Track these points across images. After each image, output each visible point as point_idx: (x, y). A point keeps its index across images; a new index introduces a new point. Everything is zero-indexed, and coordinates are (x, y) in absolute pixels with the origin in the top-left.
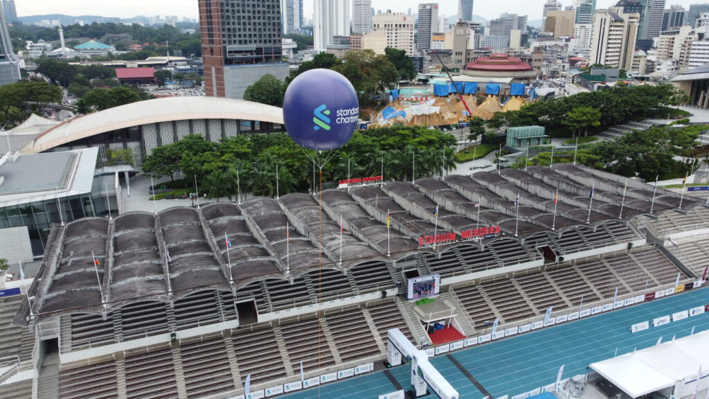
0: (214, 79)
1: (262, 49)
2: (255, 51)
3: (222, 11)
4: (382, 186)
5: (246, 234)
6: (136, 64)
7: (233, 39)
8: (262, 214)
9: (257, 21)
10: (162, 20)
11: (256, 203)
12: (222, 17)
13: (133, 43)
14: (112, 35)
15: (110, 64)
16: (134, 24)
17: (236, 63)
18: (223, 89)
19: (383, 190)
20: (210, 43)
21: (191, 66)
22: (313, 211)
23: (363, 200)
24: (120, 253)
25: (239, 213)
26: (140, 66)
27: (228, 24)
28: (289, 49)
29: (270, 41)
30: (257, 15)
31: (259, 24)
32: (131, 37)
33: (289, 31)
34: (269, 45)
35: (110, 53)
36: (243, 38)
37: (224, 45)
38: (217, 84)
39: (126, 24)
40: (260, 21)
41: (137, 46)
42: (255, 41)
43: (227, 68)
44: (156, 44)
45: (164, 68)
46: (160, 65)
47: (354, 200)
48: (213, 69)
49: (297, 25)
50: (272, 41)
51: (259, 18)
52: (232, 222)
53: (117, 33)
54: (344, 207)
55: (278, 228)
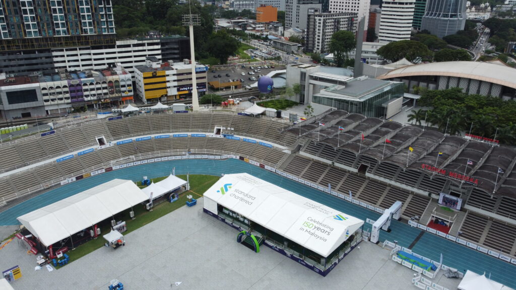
4: (493, 146)
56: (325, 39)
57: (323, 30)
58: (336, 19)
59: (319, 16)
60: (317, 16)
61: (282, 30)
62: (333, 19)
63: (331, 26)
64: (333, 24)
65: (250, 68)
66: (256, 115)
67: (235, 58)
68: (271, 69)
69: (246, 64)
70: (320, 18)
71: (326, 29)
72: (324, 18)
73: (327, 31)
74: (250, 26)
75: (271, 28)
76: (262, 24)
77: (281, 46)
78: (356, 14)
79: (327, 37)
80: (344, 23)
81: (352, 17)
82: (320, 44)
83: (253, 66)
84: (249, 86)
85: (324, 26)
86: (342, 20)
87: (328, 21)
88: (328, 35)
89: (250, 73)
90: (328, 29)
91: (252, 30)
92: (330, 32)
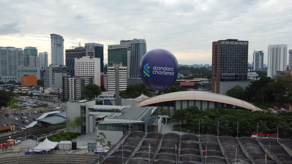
0: (216, 87)
1: (238, 75)
2: (235, 76)
3: (221, 60)
4: (278, 140)
5: (196, 150)
6: (189, 81)
7: (225, 71)
8: (208, 142)
9: (236, 64)
10: (203, 66)
11: (207, 137)
12: (221, 62)
13: (190, 74)
14: (183, 71)
15: (180, 80)
16: (191, 67)
17: (225, 81)
18: (219, 91)
19: (278, 142)
20: (215, 73)
21: (209, 82)
22: (234, 146)
23: (263, 145)
24: (143, 147)
25: (198, 140)
26: (190, 81)
27: (224, 65)
28: (254, 77)
29: (242, 72)
30: (237, 61)
31: (237, 65)
32: (190, 71)
33: (256, 69)
34: (241, 74)
35: (181, 77)
36: (229, 71)
37: (221, 73)
38: (217, 89)
39: (188, 67)
40: (238, 64)
41: (191, 74)
42: (235, 72)
43: (221, 83)
44: (198, 74)
45: (198, 83)
46: (198, 81)
47: (259, 144)
48: (216, 83)
49: (260, 67)
50: (243, 72)
51: (237, 63)
52: (192, 143)
53: (185, 70)
54: (251, 147)
55: (212, 150)
56: (76, 92)
57: (74, 86)
58: (82, 79)
59: (71, 77)
60: (69, 77)
61: (43, 89)
62: (80, 79)
63: (79, 83)
64: (80, 82)
65: (22, 114)
66: (49, 151)
67: (7, 108)
68: (41, 113)
69: (18, 112)
70: (72, 78)
71: (76, 86)
72: (75, 78)
73: (77, 86)
74: (17, 88)
75: (34, 89)
76: (26, 86)
77: (44, 98)
78: (94, 76)
79: (77, 90)
80: (87, 82)
81: (91, 78)
82: (73, 95)
83: (25, 113)
84: (24, 127)
85: (75, 83)
86: (85, 80)
87: (77, 80)
88: (78, 89)
89: (23, 118)
90: (78, 85)
91: (19, 91)
92: (79, 87)
